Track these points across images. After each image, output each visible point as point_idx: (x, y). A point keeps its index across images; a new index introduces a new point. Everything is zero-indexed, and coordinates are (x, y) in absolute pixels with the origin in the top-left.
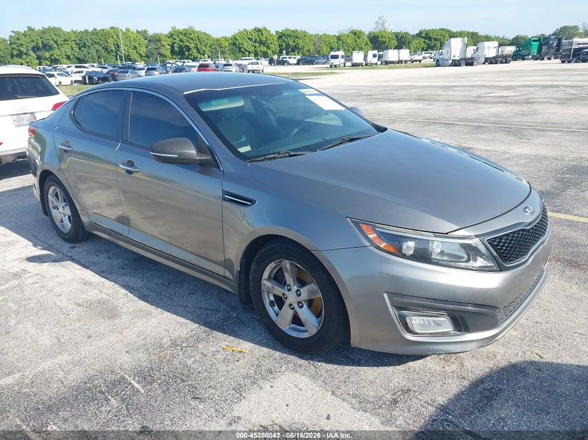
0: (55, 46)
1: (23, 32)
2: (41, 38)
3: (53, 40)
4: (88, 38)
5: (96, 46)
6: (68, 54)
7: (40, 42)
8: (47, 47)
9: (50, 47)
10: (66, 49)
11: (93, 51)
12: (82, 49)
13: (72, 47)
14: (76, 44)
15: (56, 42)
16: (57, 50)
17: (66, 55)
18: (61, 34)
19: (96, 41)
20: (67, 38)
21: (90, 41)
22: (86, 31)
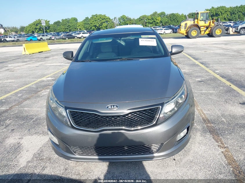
0: (221, 14)
1: (209, 9)
2: (216, 11)
3: (220, 12)
4: (237, 10)
5: (239, 13)
6: (225, 17)
7: (215, 13)
8: (217, 15)
9: (218, 15)
10: (225, 16)
11: (237, 16)
12: (232, 15)
13: (228, 14)
14: (230, 13)
15: (221, 13)
16: (221, 16)
17: (224, 18)
18: (225, 9)
19: (240, 11)
20: (227, 11)
21: (237, 11)
22: (237, 7)
